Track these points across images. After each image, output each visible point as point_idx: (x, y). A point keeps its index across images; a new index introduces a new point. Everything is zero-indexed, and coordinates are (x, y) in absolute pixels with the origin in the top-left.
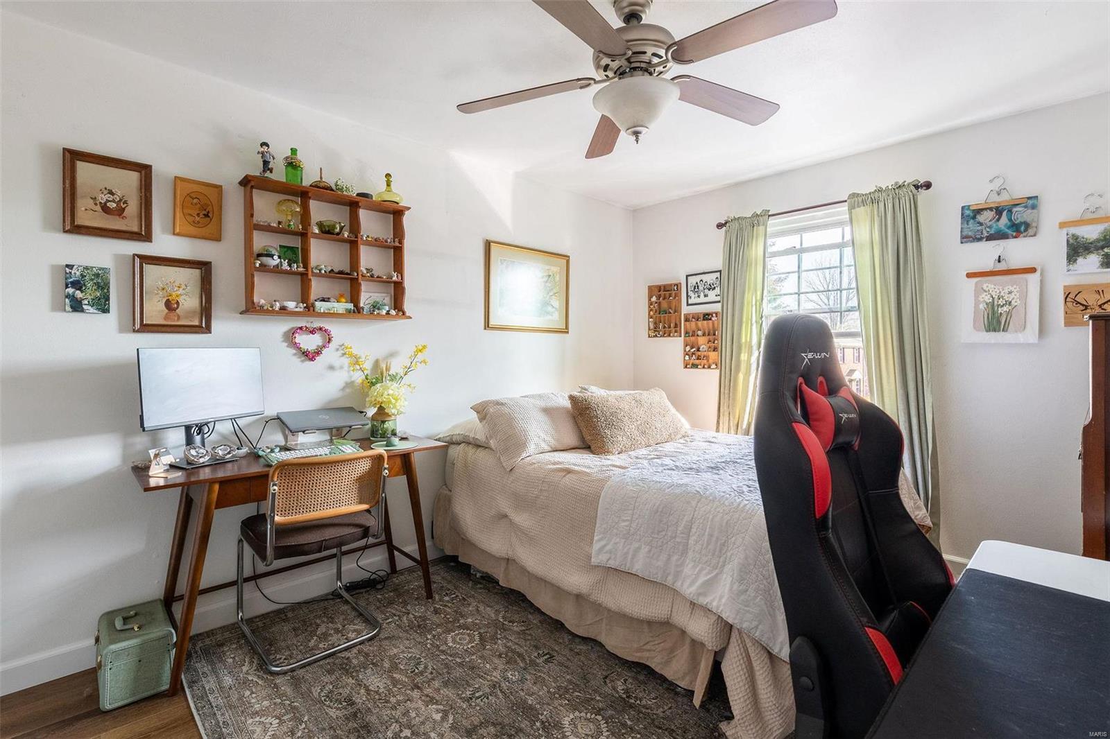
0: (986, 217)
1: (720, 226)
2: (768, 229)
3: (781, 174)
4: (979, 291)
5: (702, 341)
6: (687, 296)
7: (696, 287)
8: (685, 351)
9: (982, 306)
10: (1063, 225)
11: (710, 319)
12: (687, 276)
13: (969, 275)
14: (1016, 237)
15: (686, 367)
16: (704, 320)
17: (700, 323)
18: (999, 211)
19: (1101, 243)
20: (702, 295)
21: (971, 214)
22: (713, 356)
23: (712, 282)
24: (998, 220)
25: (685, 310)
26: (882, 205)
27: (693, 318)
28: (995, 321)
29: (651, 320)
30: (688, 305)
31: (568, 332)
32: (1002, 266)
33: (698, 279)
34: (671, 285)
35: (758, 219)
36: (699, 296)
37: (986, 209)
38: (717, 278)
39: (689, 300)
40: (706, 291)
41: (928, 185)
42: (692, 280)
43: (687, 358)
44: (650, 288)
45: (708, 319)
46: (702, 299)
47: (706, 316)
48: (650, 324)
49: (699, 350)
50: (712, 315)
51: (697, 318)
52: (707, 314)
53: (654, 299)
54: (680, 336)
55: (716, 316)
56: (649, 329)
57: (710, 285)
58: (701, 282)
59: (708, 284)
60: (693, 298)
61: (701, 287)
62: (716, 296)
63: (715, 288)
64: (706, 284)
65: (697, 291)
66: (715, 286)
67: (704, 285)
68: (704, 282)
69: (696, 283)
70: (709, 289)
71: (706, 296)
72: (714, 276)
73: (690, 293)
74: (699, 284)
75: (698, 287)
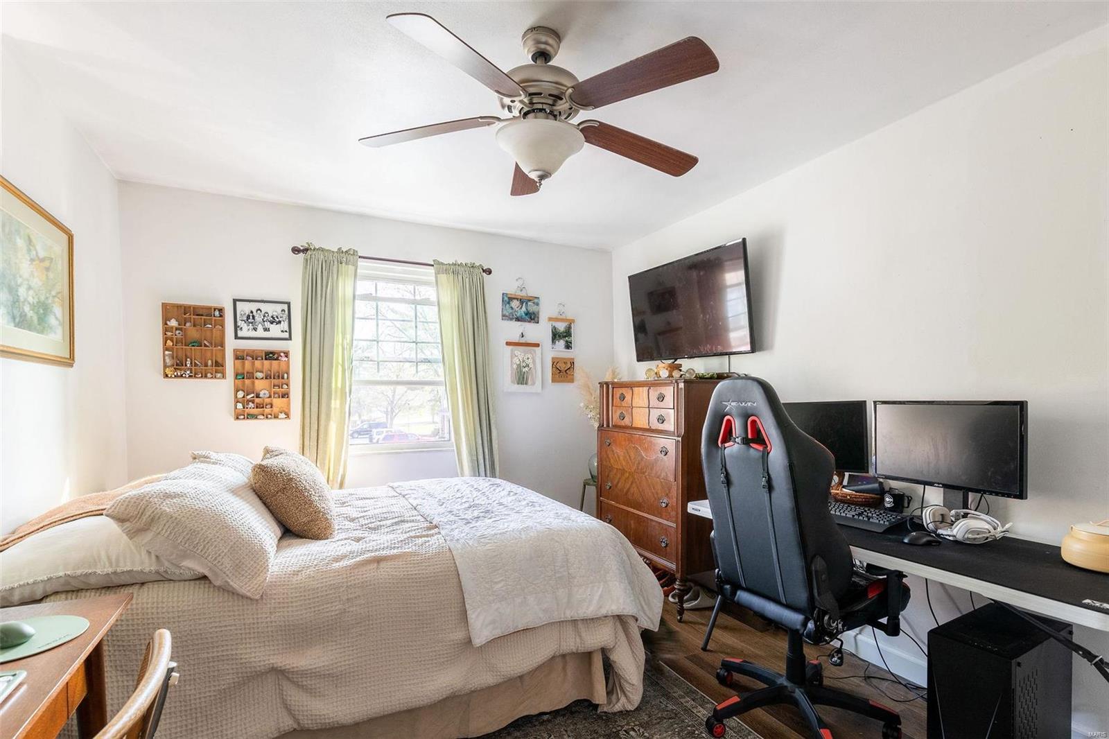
0: (515, 304)
1: (296, 250)
2: (358, 271)
3: (362, 217)
4: (513, 356)
5: (262, 386)
6: (236, 327)
7: (250, 318)
8: (236, 397)
9: (515, 366)
10: (550, 319)
11: (277, 359)
12: (235, 301)
13: (508, 344)
14: (530, 322)
15: (237, 418)
16: (266, 359)
17: (258, 363)
18: (522, 301)
19: (565, 334)
20: (260, 328)
21: (507, 300)
22: (278, 402)
23: (275, 314)
24: (521, 308)
25: (231, 344)
26: (460, 277)
27: (247, 356)
28: (522, 378)
29: (167, 353)
30: (236, 337)
31: (71, 365)
32: (523, 340)
33: (254, 306)
34: (210, 308)
35: (347, 256)
36: (255, 329)
37: (514, 298)
38: (283, 310)
39: (239, 332)
40: (267, 325)
41: (489, 272)
42: (244, 308)
43: (240, 406)
44: (165, 306)
45: (270, 359)
46: (260, 333)
47: (271, 355)
48: (167, 358)
49: (258, 396)
50: (279, 353)
51: (254, 355)
52: (271, 353)
53: (173, 323)
54: (224, 377)
55: (286, 357)
56: (165, 366)
57: (272, 317)
58: (259, 312)
59: (270, 316)
60: (246, 331)
61: (258, 318)
62: (282, 331)
63: (280, 322)
64: (266, 315)
65: (252, 323)
66: (280, 319)
67: (264, 316)
68: (263, 312)
69: (252, 312)
70: (272, 323)
71: (266, 330)
72: (279, 307)
73: (240, 323)
74: (255, 313)
75: (253, 317)
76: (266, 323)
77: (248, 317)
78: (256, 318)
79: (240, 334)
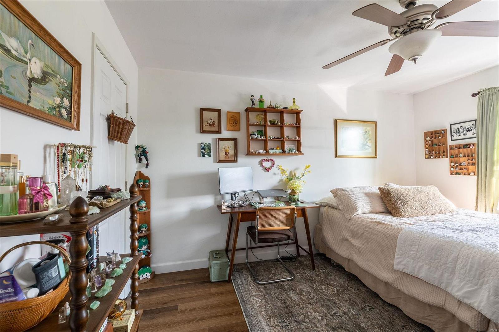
1: (474, 95)
5: (464, 161)
6: (451, 136)
7: (458, 131)
8: (451, 165)
11: (469, 147)
12: (451, 125)
15: (452, 174)
16: (464, 148)
17: (461, 150)
20: (462, 134)
22: (471, 168)
25: (450, 143)
27: (456, 147)
29: (426, 149)
30: (452, 140)
31: (377, 158)
33: (459, 126)
34: (440, 131)
36: (460, 135)
40: (465, 132)
42: (455, 127)
43: (452, 169)
44: (425, 133)
46: (462, 136)
47: (466, 146)
48: (426, 152)
49: (460, 165)
50: (470, 145)
51: (459, 147)
52: (466, 145)
53: (428, 139)
54: (447, 157)
55: (474, 146)
56: (426, 154)
57: (468, 128)
58: (461, 127)
59: (467, 128)
60: (456, 137)
61: (461, 130)
62: (473, 134)
63: (471, 130)
64: (465, 128)
65: (458, 133)
66: (472, 129)
67: (464, 129)
68: (463, 127)
69: (458, 128)
70: (467, 131)
71: (465, 135)
72: (471, 123)
73: (453, 134)
74: (459, 128)
75: (459, 130)
76: (464, 132)
77: (457, 131)
78: (460, 130)
79: (453, 138)
